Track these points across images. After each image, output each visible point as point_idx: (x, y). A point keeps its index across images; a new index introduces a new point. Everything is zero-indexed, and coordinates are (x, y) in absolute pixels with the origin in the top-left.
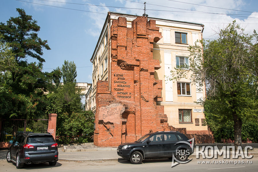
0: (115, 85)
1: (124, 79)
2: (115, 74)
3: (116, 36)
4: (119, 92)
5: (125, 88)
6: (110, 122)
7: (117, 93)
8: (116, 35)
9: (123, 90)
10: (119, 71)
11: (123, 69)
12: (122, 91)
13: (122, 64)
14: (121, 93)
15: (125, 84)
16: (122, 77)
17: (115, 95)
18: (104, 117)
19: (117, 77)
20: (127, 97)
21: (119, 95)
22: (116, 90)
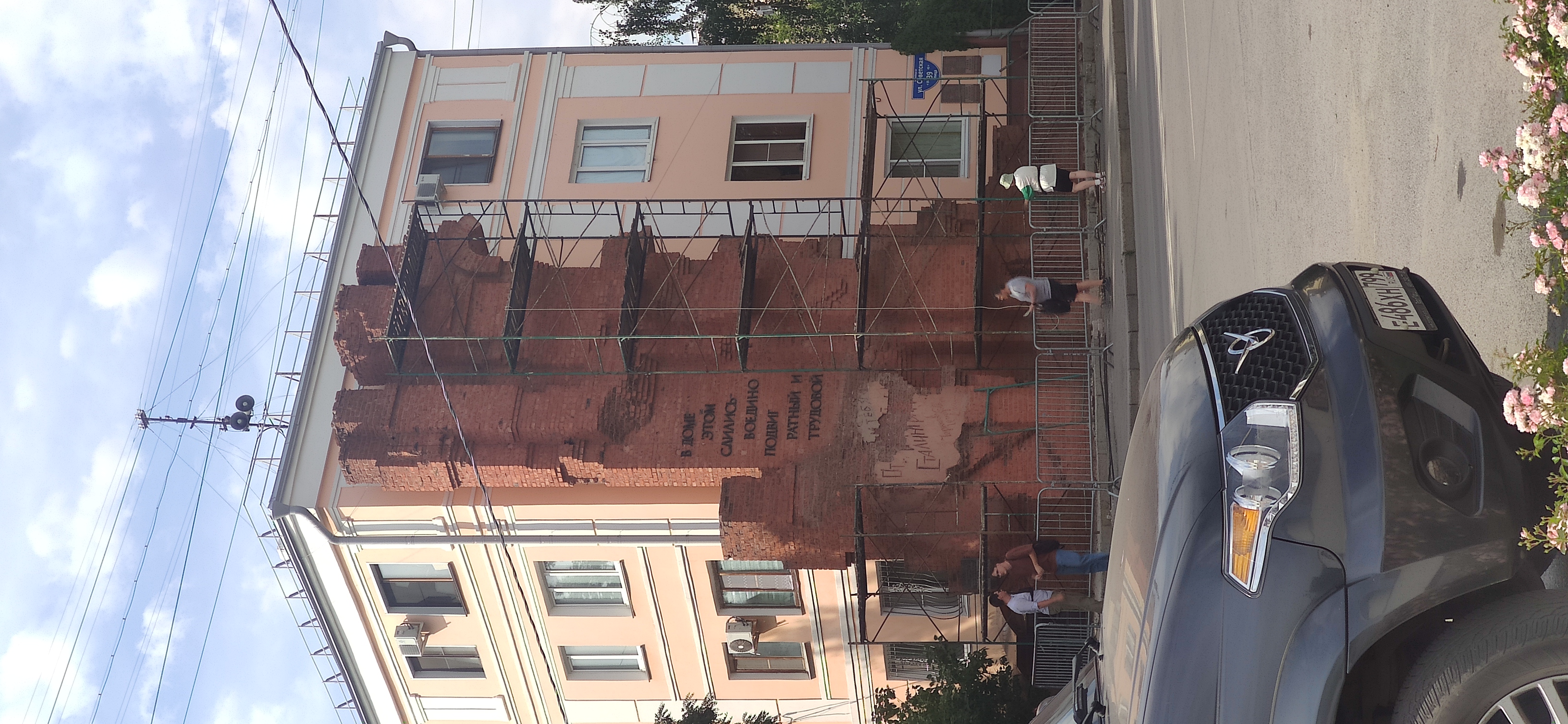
0: (744, 453)
1: (710, 410)
2: (679, 453)
3: (449, 442)
4: (783, 431)
5: (765, 404)
6: (959, 439)
7: (791, 444)
8: (443, 439)
9: (772, 415)
10: (661, 435)
11: (651, 413)
12: (782, 421)
13: (621, 413)
14: (793, 420)
15: (743, 404)
16: (700, 420)
17: (801, 451)
18: (929, 464)
19: (698, 441)
20: (816, 396)
21: (803, 430)
22: (772, 448)
